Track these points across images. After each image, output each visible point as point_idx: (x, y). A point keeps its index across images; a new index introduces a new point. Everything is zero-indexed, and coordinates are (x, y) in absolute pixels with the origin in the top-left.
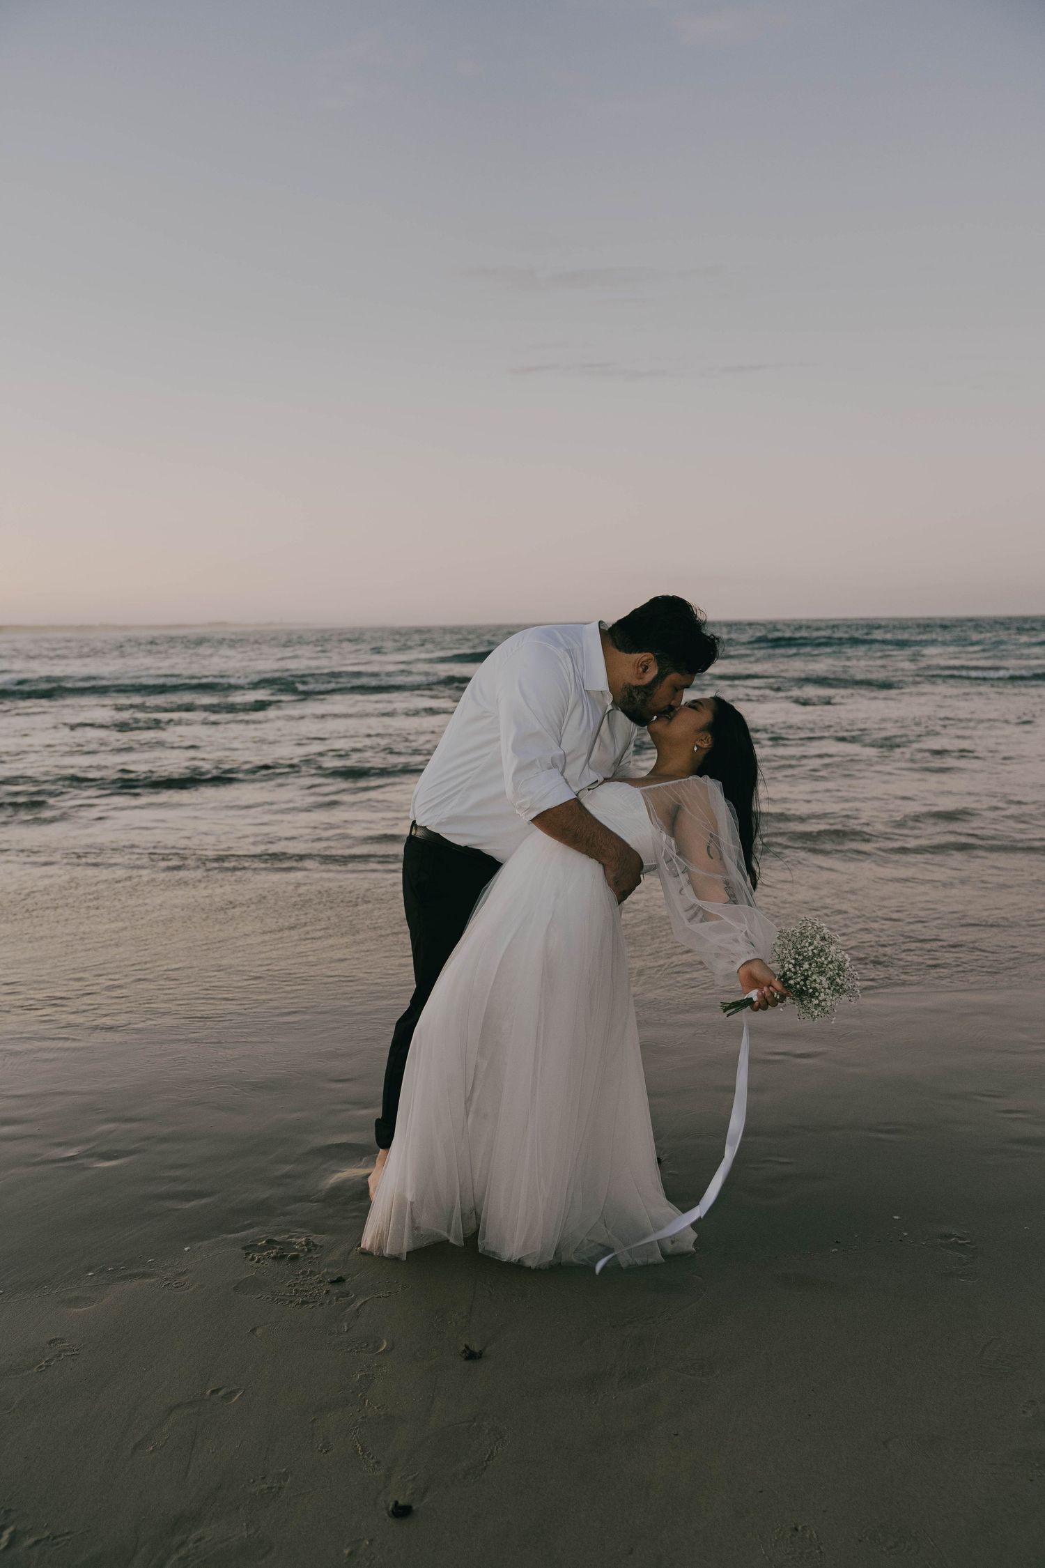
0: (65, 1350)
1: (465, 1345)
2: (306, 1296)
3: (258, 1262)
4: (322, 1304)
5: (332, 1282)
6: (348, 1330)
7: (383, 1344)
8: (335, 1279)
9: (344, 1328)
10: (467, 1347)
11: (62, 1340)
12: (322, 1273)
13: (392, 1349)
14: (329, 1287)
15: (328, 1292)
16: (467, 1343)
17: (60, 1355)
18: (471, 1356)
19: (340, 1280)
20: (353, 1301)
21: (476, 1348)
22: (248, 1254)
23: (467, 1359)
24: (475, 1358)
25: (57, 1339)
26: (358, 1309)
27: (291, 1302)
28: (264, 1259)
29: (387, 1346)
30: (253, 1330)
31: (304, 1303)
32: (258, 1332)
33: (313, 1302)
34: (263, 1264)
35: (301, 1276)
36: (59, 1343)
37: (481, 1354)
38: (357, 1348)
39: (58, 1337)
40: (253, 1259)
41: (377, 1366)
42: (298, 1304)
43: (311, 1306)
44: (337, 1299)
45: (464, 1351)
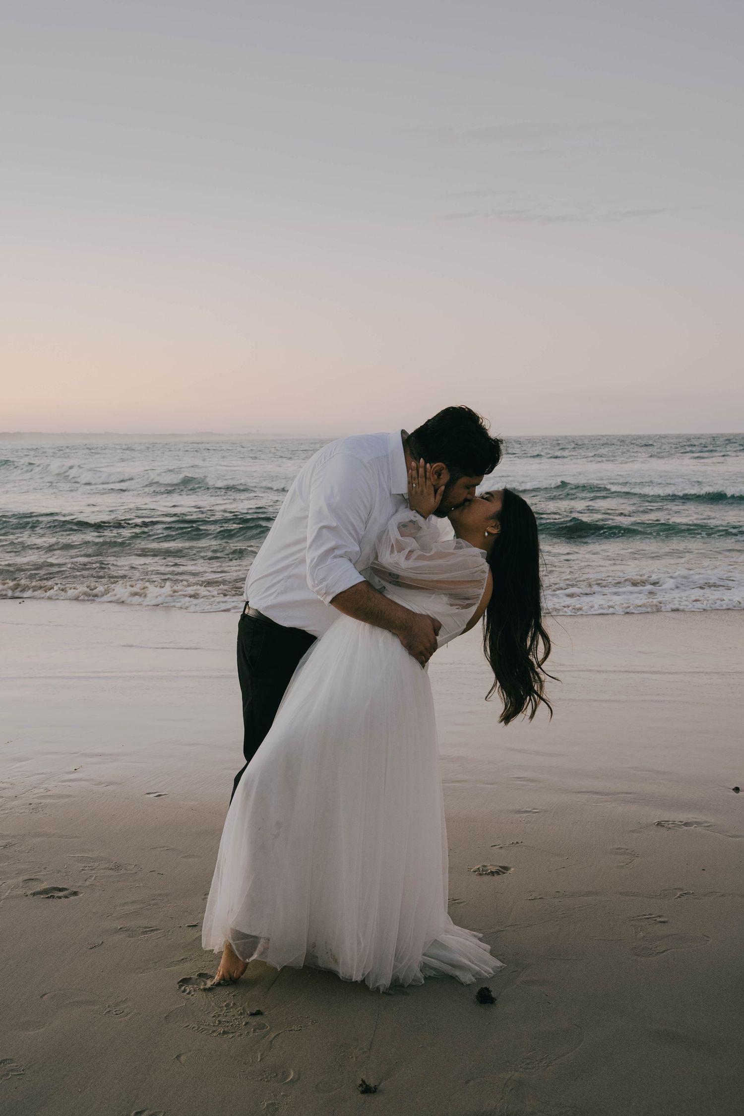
0: (12, 1070)
1: (362, 1080)
2: (228, 1026)
3: (189, 993)
4: (241, 1035)
5: (252, 1014)
6: (260, 1061)
7: (290, 1075)
8: (254, 1012)
9: (257, 1058)
10: (363, 1082)
11: (11, 1060)
12: (243, 1006)
13: (297, 1081)
14: (248, 1019)
15: (247, 1024)
16: (364, 1077)
17: (8, 1074)
18: (367, 1090)
19: (258, 1013)
20: (268, 1033)
21: (372, 1083)
22: (180, 986)
23: (363, 1092)
24: (371, 1093)
25: (6, 1060)
26: (271, 1042)
27: (214, 1032)
28: (195, 991)
29: (294, 1076)
30: (178, 1057)
31: (225, 1033)
32: (183, 1058)
33: (232, 1033)
34: (192, 995)
35: (225, 1008)
36: (9, 1063)
37: (376, 1089)
38: (267, 1077)
39: (8, 1057)
40: (184, 991)
41: (283, 1095)
42: (220, 1034)
43: (231, 1036)
44: (254, 1030)
45: (361, 1085)
